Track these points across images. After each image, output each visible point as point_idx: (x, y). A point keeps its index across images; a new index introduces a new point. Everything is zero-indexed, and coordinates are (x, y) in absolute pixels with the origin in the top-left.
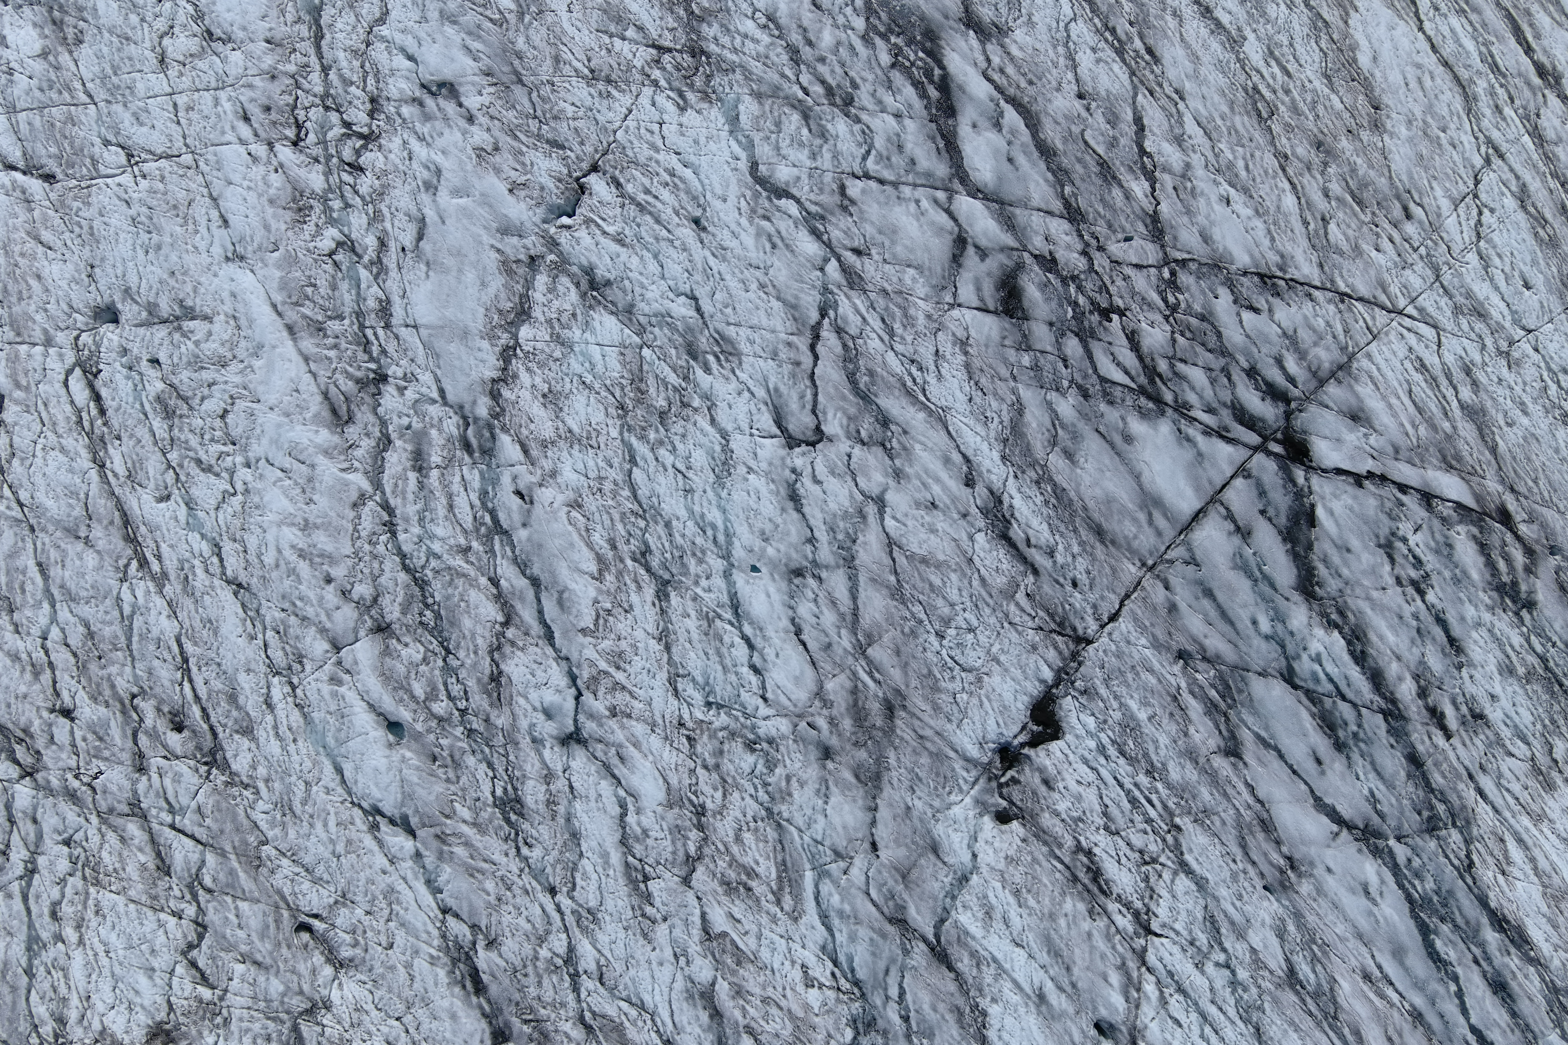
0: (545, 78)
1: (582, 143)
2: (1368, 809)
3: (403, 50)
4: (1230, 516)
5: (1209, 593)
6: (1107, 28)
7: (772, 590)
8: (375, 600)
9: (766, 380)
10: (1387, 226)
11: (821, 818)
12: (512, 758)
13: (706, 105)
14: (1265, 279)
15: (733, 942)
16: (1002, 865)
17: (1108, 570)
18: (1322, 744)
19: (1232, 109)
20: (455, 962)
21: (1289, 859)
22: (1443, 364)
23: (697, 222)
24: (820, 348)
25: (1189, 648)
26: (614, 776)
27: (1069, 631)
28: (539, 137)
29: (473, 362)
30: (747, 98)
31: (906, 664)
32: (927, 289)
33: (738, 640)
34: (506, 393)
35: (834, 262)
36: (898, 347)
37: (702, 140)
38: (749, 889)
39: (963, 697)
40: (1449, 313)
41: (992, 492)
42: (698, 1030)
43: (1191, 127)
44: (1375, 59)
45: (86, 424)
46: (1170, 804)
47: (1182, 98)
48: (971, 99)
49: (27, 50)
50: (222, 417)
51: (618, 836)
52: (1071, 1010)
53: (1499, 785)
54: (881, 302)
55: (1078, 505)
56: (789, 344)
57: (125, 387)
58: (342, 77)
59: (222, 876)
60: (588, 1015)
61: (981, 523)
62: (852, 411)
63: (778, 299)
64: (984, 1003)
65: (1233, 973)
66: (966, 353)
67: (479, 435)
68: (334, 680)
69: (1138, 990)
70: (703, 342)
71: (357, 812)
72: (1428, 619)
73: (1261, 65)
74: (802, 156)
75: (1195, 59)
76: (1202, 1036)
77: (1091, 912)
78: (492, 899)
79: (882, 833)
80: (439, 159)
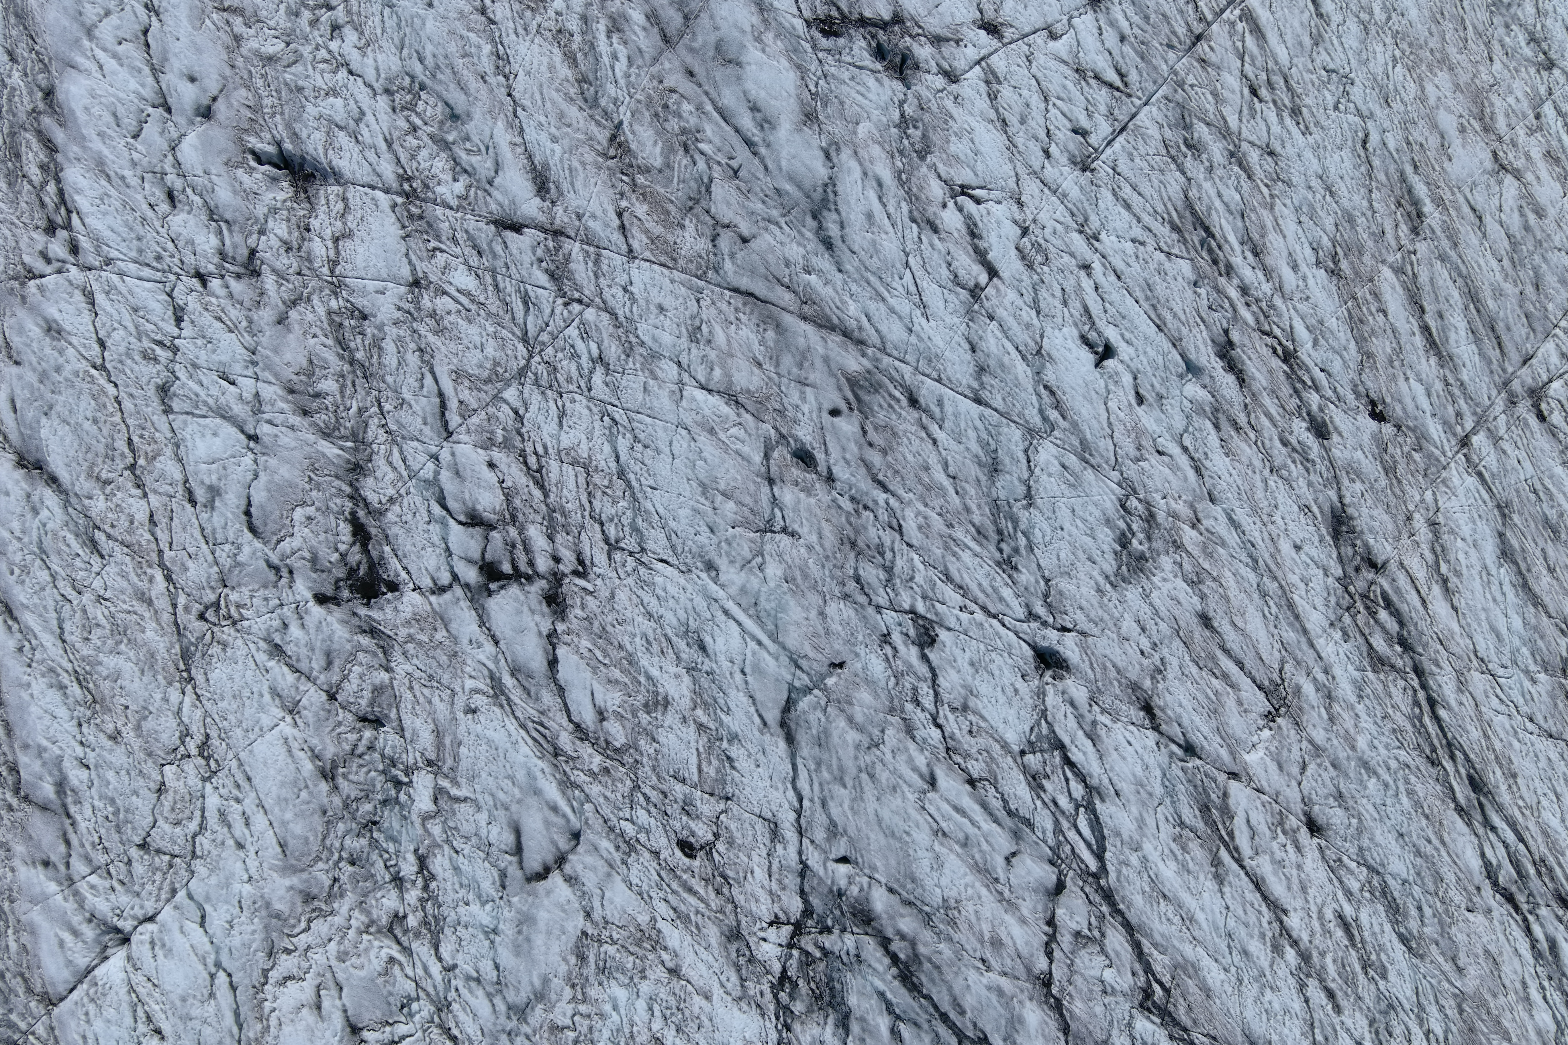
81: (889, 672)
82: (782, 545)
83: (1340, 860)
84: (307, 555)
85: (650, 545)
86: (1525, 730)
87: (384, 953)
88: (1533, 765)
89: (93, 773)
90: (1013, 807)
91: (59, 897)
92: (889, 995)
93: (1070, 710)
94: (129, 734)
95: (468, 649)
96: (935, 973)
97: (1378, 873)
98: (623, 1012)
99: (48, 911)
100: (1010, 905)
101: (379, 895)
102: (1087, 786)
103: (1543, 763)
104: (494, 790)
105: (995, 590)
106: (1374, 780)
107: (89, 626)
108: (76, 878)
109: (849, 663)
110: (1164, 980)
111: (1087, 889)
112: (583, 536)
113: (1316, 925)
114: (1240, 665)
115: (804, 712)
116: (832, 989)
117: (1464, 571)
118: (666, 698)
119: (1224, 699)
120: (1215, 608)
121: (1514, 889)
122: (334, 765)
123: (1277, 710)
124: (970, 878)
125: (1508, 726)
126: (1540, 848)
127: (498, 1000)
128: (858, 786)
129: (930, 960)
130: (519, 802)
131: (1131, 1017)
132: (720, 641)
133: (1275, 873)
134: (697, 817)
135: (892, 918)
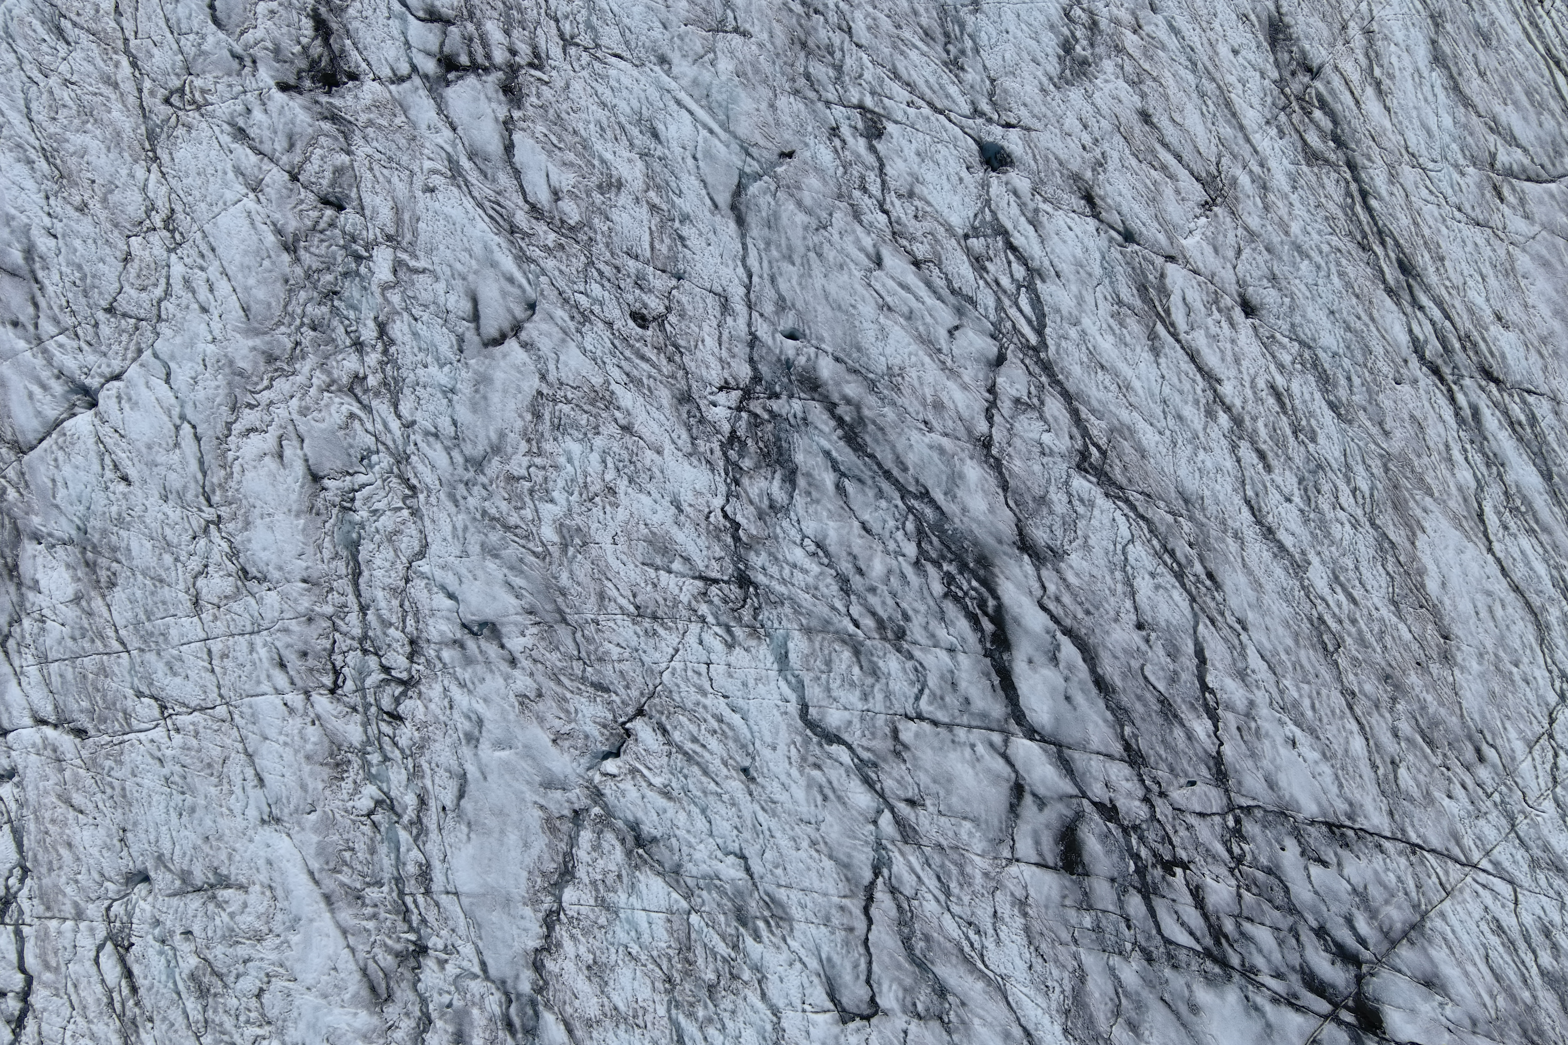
0: (590, 617)
1: (627, 687)
3: (443, 588)
6: (1166, 550)
9: (818, 948)
10: (1459, 770)
13: (753, 643)
14: (1333, 828)
19: (1297, 642)
22: (1521, 924)
23: (745, 771)
24: (874, 911)
28: (583, 679)
29: (515, 931)
30: (797, 634)
32: (984, 844)
34: (550, 964)
35: (887, 814)
36: (955, 909)
37: (751, 683)
40: (1526, 868)
43: (1254, 661)
44: (1444, 584)
45: (117, 1006)
47: (1245, 629)
48: (1027, 632)
49: (59, 596)
50: (258, 996)
54: (936, 859)
56: (842, 908)
57: (158, 963)
58: (379, 617)
62: (908, 981)
63: (831, 857)
66: (1025, 915)
67: (522, 1013)
70: (753, 906)
73: (1326, 592)
74: (853, 698)
75: (1258, 586)
80: (480, 707)
81: (838, 162)
82: (733, 43)
83: (1273, 337)
84: (270, 45)
85: (604, 41)
86: (1453, 218)
87: (344, 408)
88: (1460, 250)
89: (60, 241)
90: (956, 286)
91: (28, 354)
92: (834, 454)
93: (1012, 198)
94: (95, 205)
95: (427, 133)
96: (879, 434)
97: (1310, 347)
98: (577, 463)
99: (17, 366)
100: (953, 374)
101: (340, 357)
102: (1028, 269)
103: (1470, 248)
104: (452, 262)
105: (942, 87)
106: (1306, 262)
107: (55, 107)
108: (44, 337)
109: (798, 152)
110: (1101, 443)
111: (1027, 361)
112: (539, 31)
113: (1249, 392)
114: (1179, 158)
115: (754, 197)
116: (780, 448)
117: (1397, 73)
118: (619, 180)
119: (1162, 188)
120: (1154, 105)
121: (1439, 362)
122: (296, 239)
123: (1214, 200)
124: (913, 347)
125: (1436, 214)
126: (1465, 323)
127: (455, 453)
128: (806, 263)
129: (874, 422)
130: (476, 273)
131: (1069, 476)
132: (673, 128)
133: (1210, 346)
134: (650, 291)
135: (837, 384)
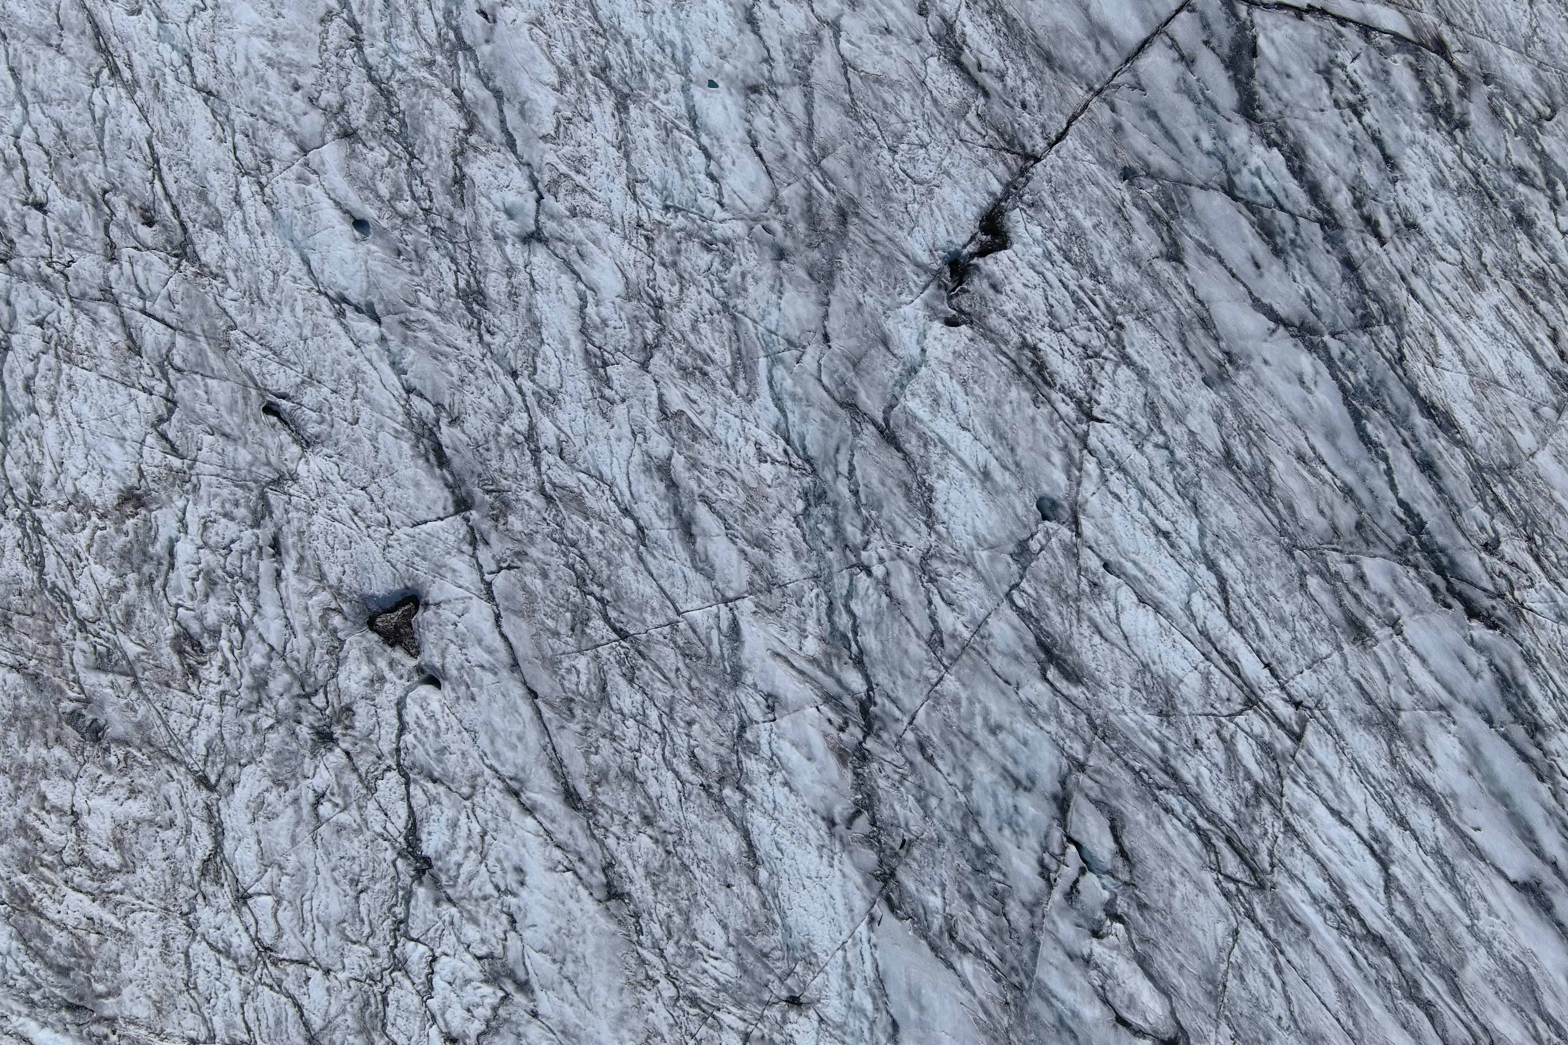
2: (1304, 308)
4: (1174, 45)
5: (1154, 115)
7: (729, 102)
8: (342, 107)
11: (775, 312)
12: (474, 253)
15: (689, 420)
16: (949, 358)
17: (1056, 92)
18: (1262, 250)
20: (418, 437)
21: (1227, 353)
25: (1134, 165)
26: (574, 272)
27: (1018, 149)
31: (860, 175)
33: (695, 149)
38: (705, 374)
39: (914, 207)
41: (944, 20)
42: (654, 499)
46: (1113, 304)
51: (578, 325)
52: (1015, 486)
53: (1430, 286)
55: (1028, 34)
59: (191, 357)
60: (548, 486)
61: (933, 48)
64: (930, 479)
65: (1172, 453)
68: (300, 179)
69: (1080, 470)
71: (324, 300)
72: (1364, 138)
76: (1141, 509)
77: (1035, 401)
78: (455, 380)
79: (834, 325)
